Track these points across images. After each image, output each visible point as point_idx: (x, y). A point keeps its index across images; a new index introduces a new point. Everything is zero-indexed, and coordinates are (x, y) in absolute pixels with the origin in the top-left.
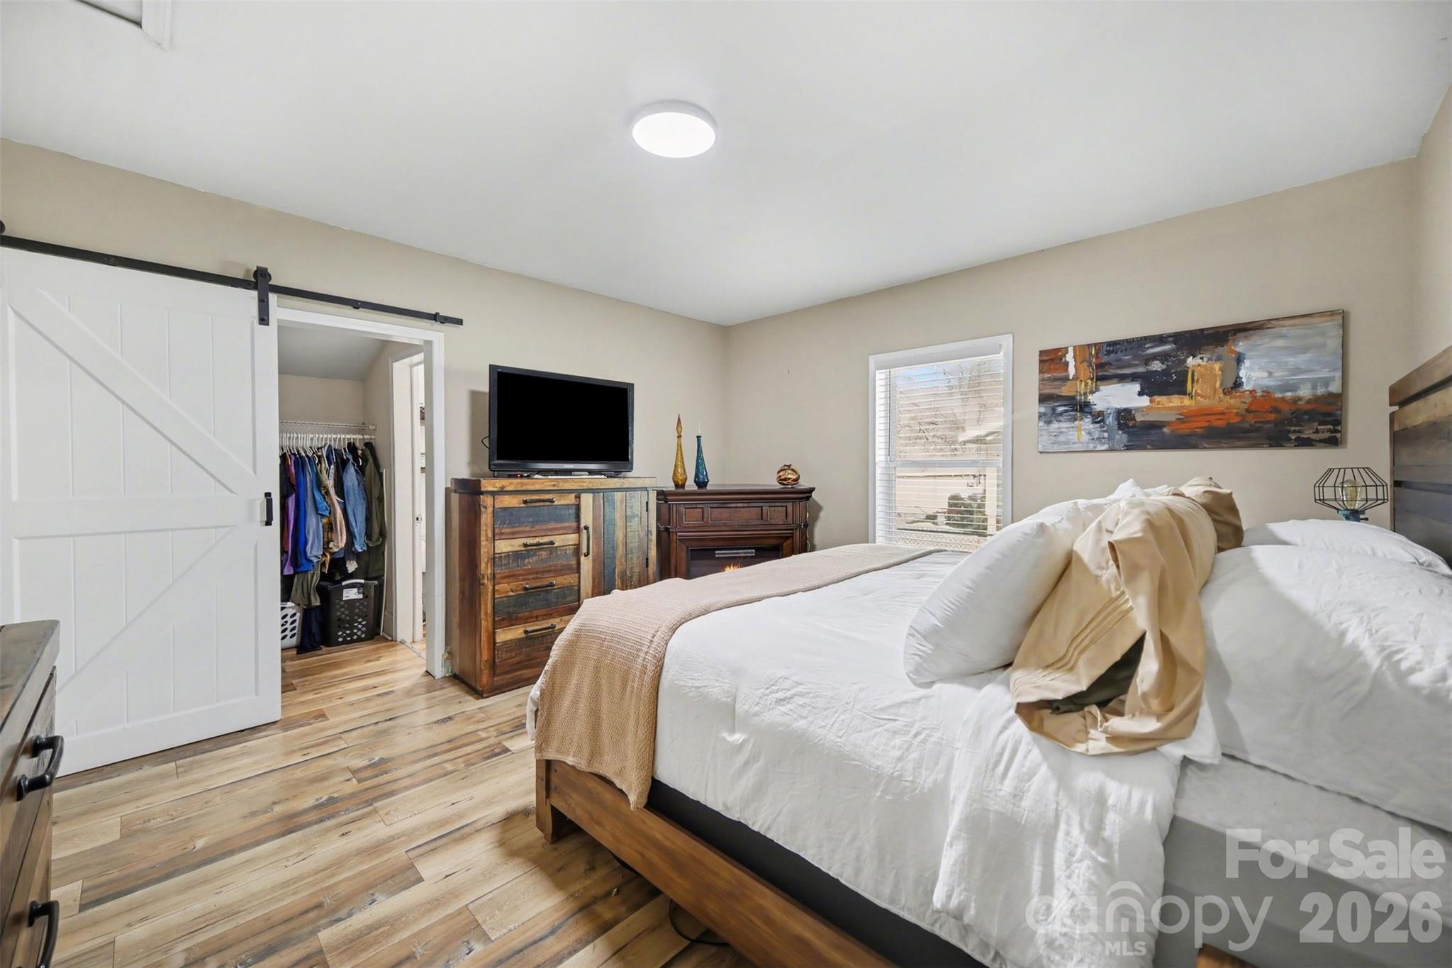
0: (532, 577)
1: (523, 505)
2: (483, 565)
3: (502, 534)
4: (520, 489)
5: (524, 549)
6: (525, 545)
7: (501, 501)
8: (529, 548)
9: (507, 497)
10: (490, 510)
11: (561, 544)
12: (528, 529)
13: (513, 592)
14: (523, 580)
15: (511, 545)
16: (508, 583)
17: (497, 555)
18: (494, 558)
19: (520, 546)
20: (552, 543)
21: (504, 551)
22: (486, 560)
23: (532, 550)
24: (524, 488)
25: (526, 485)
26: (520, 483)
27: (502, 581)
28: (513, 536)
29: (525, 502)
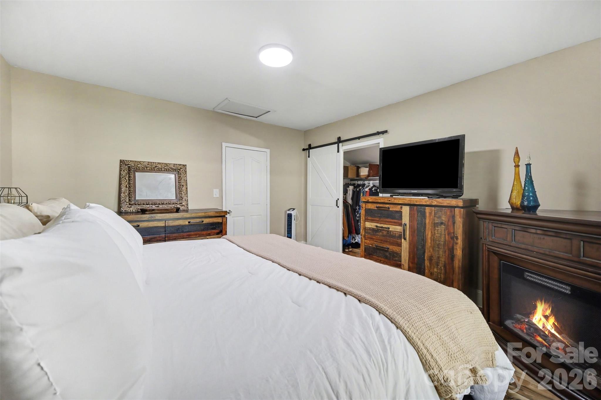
0: (379, 241)
1: (376, 209)
2: (361, 231)
3: (368, 219)
4: (375, 201)
5: (376, 228)
6: (377, 226)
7: (368, 206)
8: (378, 228)
9: (370, 204)
10: (364, 209)
11: (393, 230)
12: (377, 219)
13: (371, 245)
14: (375, 241)
15: (371, 225)
16: (370, 241)
17: (366, 228)
18: (365, 229)
19: (374, 226)
20: (389, 228)
21: (369, 227)
22: (362, 228)
23: (380, 229)
24: (376, 201)
25: (377, 200)
26: (375, 199)
27: (368, 239)
28: (372, 221)
29: (377, 207)
